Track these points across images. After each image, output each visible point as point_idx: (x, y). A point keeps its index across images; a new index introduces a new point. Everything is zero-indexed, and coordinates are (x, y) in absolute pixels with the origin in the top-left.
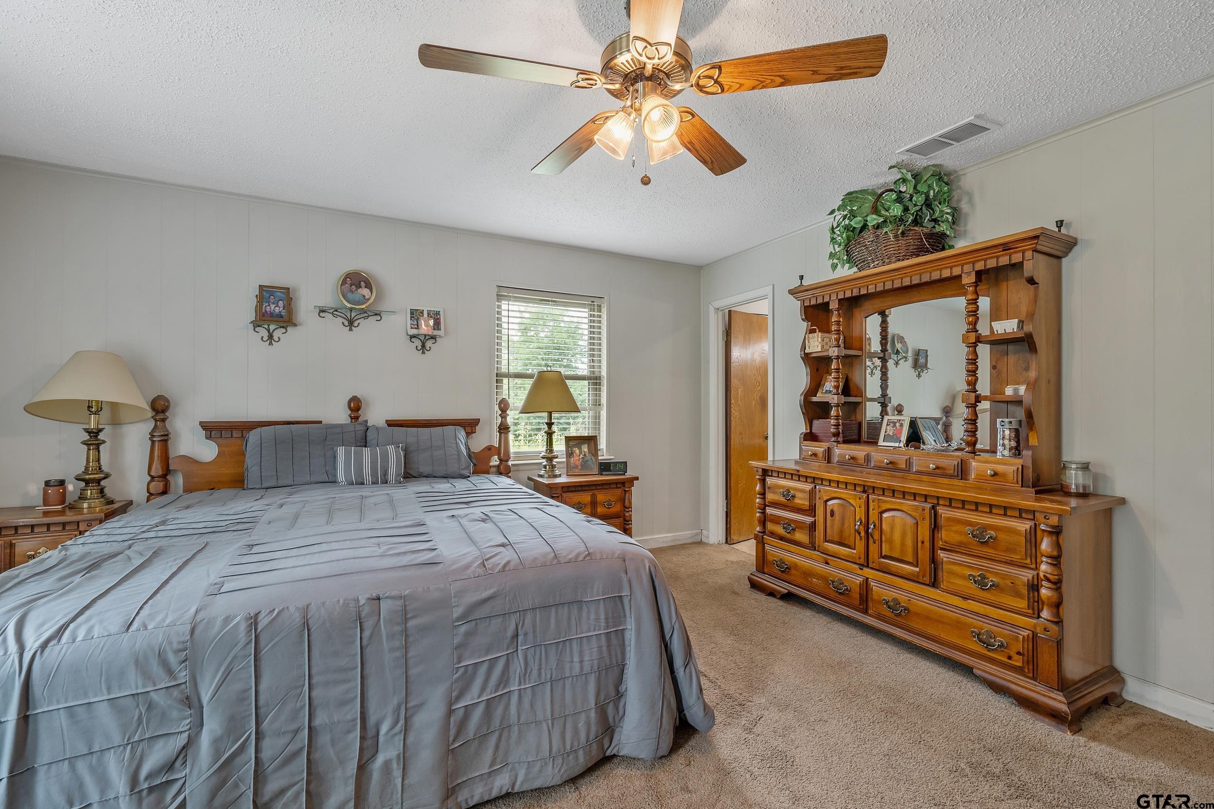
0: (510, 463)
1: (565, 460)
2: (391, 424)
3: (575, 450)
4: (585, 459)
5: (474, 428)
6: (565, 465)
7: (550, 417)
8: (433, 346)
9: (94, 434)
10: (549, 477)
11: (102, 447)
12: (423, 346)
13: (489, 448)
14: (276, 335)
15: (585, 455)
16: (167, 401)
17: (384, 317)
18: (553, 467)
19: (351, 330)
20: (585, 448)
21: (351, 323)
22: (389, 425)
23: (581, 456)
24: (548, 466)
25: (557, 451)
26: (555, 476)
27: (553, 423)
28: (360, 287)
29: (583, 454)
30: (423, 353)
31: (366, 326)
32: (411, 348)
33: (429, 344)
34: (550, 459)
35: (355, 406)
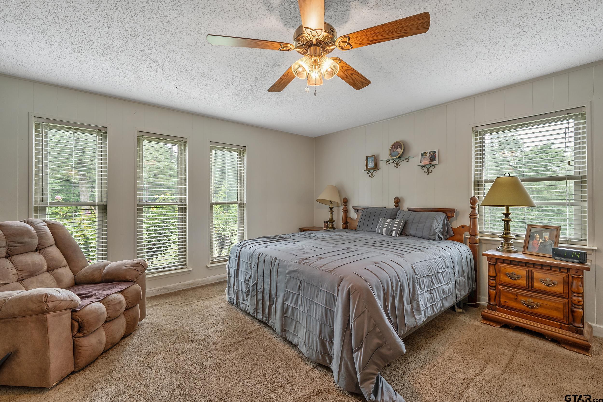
0: (477, 238)
1: (523, 241)
2: (410, 210)
3: (536, 236)
4: (545, 244)
5: (452, 214)
6: (523, 246)
7: (507, 209)
8: (433, 170)
9: (331, 209)
10: (503, 251)
11: (333, 213)
12: (428, 171)
13: (463, 227)
14: (373, 174)
15: (545, 241)
16: (347, 199)
17: (410, 159)
18: (509, 245)
19: (397, 168)
20: (546, 235)
21: (397, 165)
22: (409, 210)
23: (541, 241)
24: (504, 244)
25: (513, 234)
26: (509, 252)
27: (510, 214)
28: (398, 148)
29: (543, 239)
30: (428, 174)
31: (404, 164)
32: (422, 172)
33: (431, 169)
34: (507, 239)
35: (398, 201)
